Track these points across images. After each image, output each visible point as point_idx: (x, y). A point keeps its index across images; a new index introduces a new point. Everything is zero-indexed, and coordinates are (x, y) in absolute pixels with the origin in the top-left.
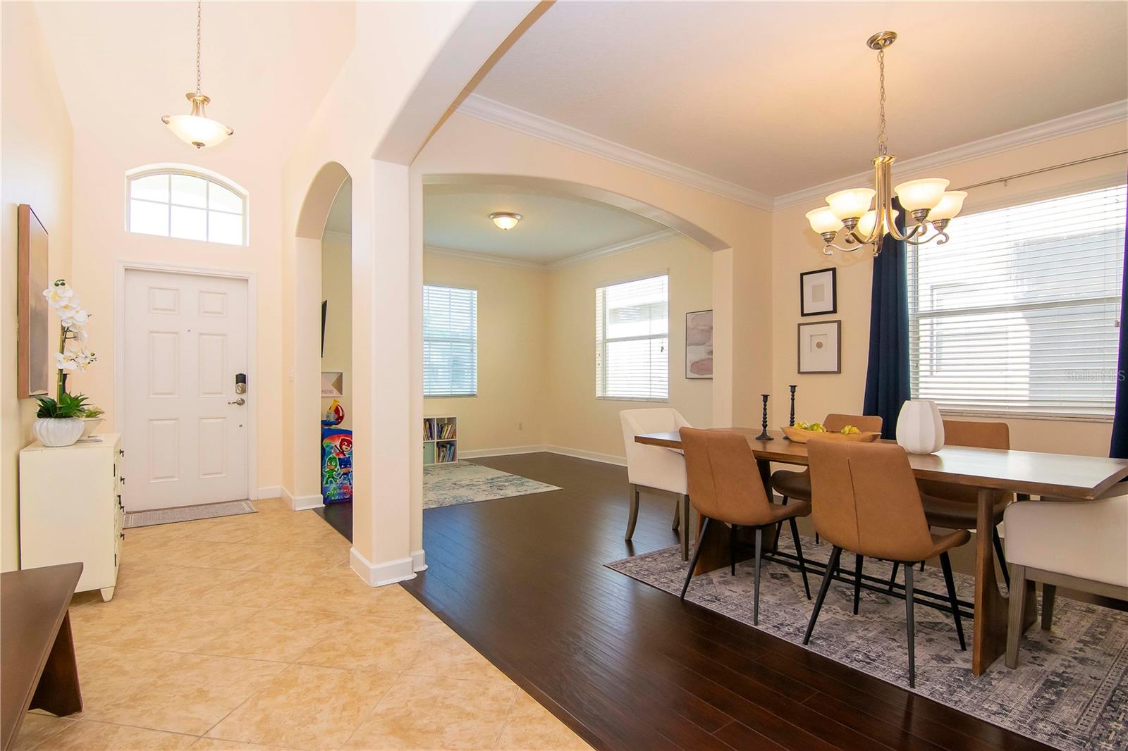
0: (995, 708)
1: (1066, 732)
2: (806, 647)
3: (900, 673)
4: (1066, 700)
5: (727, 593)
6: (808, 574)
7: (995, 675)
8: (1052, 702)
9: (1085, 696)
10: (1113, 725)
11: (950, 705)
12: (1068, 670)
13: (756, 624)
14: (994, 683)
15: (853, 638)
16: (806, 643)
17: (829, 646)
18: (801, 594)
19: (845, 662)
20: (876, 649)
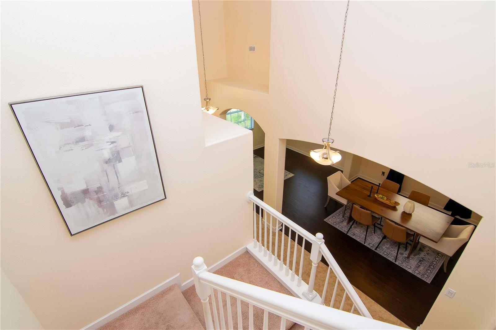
0: (409, 267)
1: (420, 273)
2: (375, 251)
3: (393, 258)
4: (422, 265)
5: (356, 232)
6: (376, 227)
7: (411, 258)
8: (419, 266)
9: (426, 264)
10: (428, 271)
11: (401, 267)
12: (425, 257)
13: (364, 244)
14: (410, 260)
15: (384, 248)
16: (376, 249)
17: (380, 250)
18: (373, 231)
19: (383, 255)
20: (389, 251)
